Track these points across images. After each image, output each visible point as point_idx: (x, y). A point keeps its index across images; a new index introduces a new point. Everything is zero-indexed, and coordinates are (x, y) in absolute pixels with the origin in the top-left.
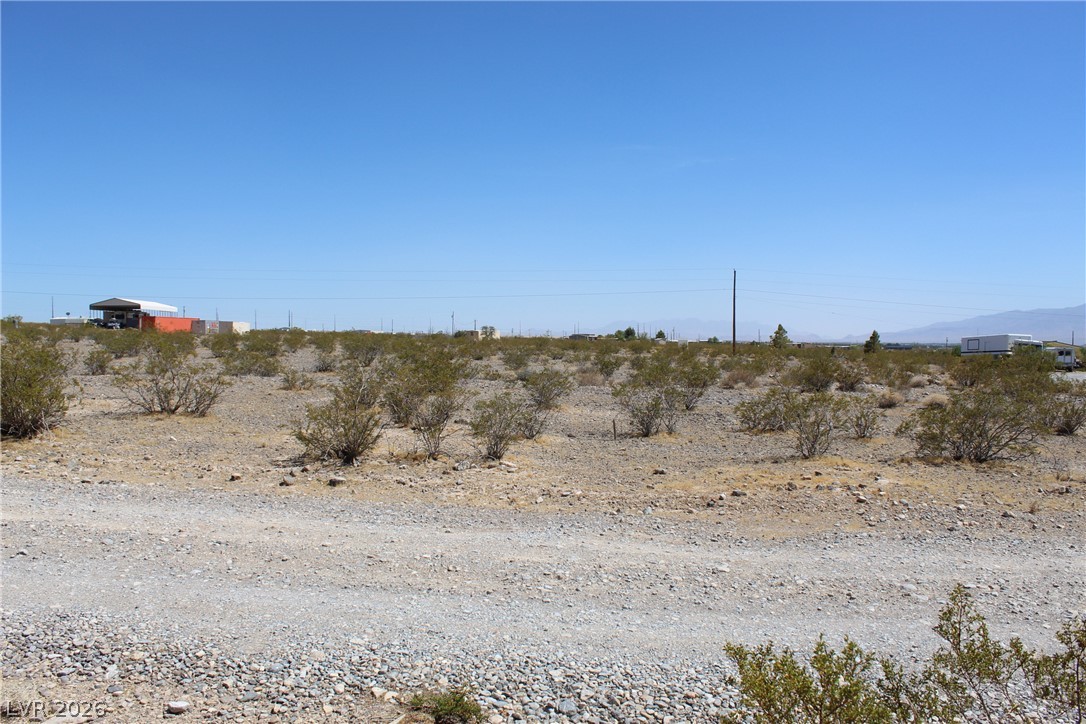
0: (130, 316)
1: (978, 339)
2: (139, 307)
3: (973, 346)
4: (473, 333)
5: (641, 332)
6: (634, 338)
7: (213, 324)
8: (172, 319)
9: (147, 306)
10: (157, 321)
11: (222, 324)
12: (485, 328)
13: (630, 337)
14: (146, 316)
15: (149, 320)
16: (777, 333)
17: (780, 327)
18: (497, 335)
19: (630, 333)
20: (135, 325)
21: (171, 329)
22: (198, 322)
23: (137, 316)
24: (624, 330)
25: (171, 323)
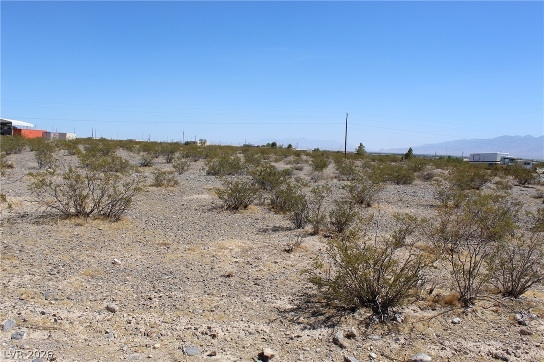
0: (6, 128)
1: (479, 155)
2: (11, 123)
3: (477, 158)
4: (195, 143)
5: (281, 144)
6: (276, 148)
7: (55, 134)
8: (31, 131)
9: (16, 123)
10: (23, 132)
11: (60, 134)
12: (202, 140)
13: (274, 147)
14: (15, 129)
15: (18, 131)
16: (359, 147)
17: (361, 144)
18: (208, 144)
19: (274, 144)
20: (10, 133)
21: (31, 136)
22: (47, 133)
23: (10, 128)
24: (271, 143)
25: (31, 133)
